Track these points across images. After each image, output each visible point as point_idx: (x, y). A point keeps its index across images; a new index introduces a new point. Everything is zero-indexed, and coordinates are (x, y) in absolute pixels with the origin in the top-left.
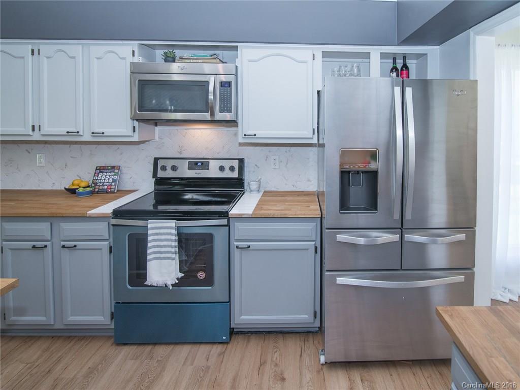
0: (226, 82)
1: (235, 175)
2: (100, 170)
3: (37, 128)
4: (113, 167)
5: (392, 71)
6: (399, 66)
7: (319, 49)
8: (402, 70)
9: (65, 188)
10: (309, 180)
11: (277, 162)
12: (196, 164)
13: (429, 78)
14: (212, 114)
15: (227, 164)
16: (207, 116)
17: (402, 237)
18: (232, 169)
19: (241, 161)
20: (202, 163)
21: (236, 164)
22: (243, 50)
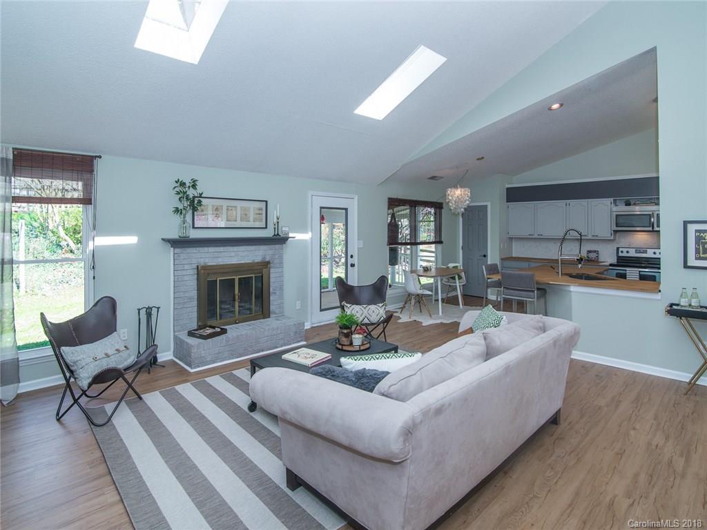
2: (589, 252)
4: (595, 251)
12: (640, 251)
14: (653, 228)
15: (657, 251)
16: (651, 229)
20: (643, 251)
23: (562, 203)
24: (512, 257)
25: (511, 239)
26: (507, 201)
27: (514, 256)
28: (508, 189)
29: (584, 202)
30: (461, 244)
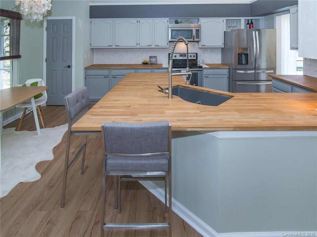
0: (198, 30)
1: (195, 58)
2: (151, 57)
3: (138, 44)
4: (155, 56)
5: (247, 24)
6: (250, 22)
7: (225, 19)
8: (251, 24)
9: (142, 63)
10: (218, 60)
11: (208, 54)
12: (182, 55)
13: (260, 28)
14: (194, 39)
15: (192, 55)
16: (192, 40)
17: (255, 72)
18: (194, 56)
19: (197, 54)
20: (184, 54)
21: (195, 55)
22: (202, 20)
23: (134, 20)
24: (93, 65)
25: (92, 50)
26: (90, 18)
27: (95, 63)
28: (91, 6)
29: (150, 20)
30: (45, 57)
